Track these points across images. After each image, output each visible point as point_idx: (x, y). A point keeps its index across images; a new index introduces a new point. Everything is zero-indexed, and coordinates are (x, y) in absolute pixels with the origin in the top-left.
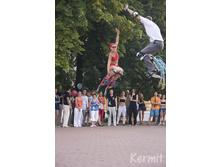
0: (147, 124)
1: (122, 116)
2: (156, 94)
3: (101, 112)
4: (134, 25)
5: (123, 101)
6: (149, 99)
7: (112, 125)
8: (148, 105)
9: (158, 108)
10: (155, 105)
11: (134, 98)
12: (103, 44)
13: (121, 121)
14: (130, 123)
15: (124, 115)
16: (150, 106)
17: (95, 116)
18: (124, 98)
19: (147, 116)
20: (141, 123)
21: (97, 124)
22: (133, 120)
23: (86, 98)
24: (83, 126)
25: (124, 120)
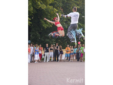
0: (64, 61)
1: (51, 57)
2: (68, 46)
3: (40, 55)
4: (57, 11)
5: (52, 49)
6: (65, 48)
7: (46, 61)
8: (64, 51)
9: (69, 52)
10: (68, 51)
11: (57, 48)
12: (41, 20)
13: (50, 60)
14: (55, 60)
15: (52, 56)
16: (65, 52)
17: (37, 57)
18: (52, 48)
19: (64, 57)
20: (61, 61)
21: (38, 61)
22: (56, 59)
23: (32, 48)
24: (31, 62)
25: (52, 59)
